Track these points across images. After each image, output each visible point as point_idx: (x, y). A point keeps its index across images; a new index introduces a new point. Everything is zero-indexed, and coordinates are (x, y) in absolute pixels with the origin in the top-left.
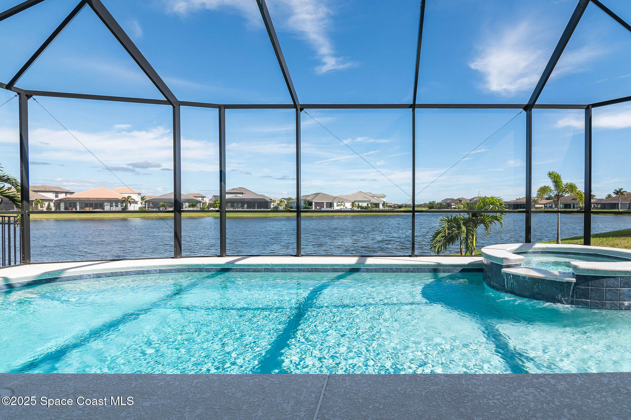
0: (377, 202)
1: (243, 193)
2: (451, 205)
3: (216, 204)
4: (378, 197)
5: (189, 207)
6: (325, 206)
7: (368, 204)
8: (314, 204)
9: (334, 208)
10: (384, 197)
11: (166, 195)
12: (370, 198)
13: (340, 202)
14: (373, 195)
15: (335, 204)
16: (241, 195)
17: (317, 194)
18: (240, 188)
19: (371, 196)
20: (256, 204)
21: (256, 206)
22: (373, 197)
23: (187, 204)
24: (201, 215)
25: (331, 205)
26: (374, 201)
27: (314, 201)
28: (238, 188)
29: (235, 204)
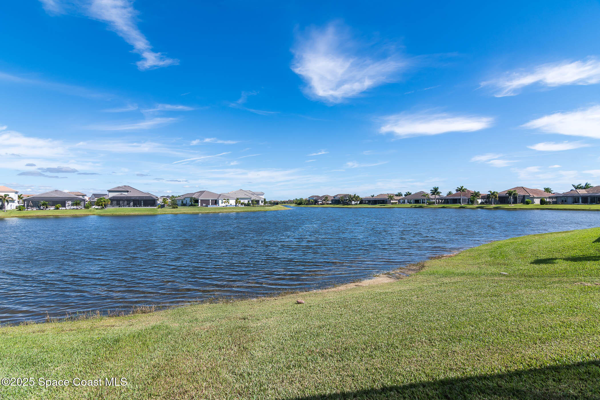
0: (257, 199)
1: (128, 191)
2: (318, 202)
3: (101, 202)
4: (258, 195)
5: (72, 205)
6: (210, 203)
7: (249, 201)
8: (200, 201)
9: (219, 205)
10: (263, 194)
11: (47, 193)
12: (251, 196)
13: (225, 200)
14: (252, 193)
15: (220, 201)
16: (126, 193)
17: (202, 192)
18: (125, 186)
19: (252, 194)
20: (142, 202)
21: (142, 203)
22: (253, 194)
23: (70, 203)
24: (85, 214)
25: (216, 202)
26: (254, 198)
27: (200, 198)
28: (122, 186)
29: (121, 202)
